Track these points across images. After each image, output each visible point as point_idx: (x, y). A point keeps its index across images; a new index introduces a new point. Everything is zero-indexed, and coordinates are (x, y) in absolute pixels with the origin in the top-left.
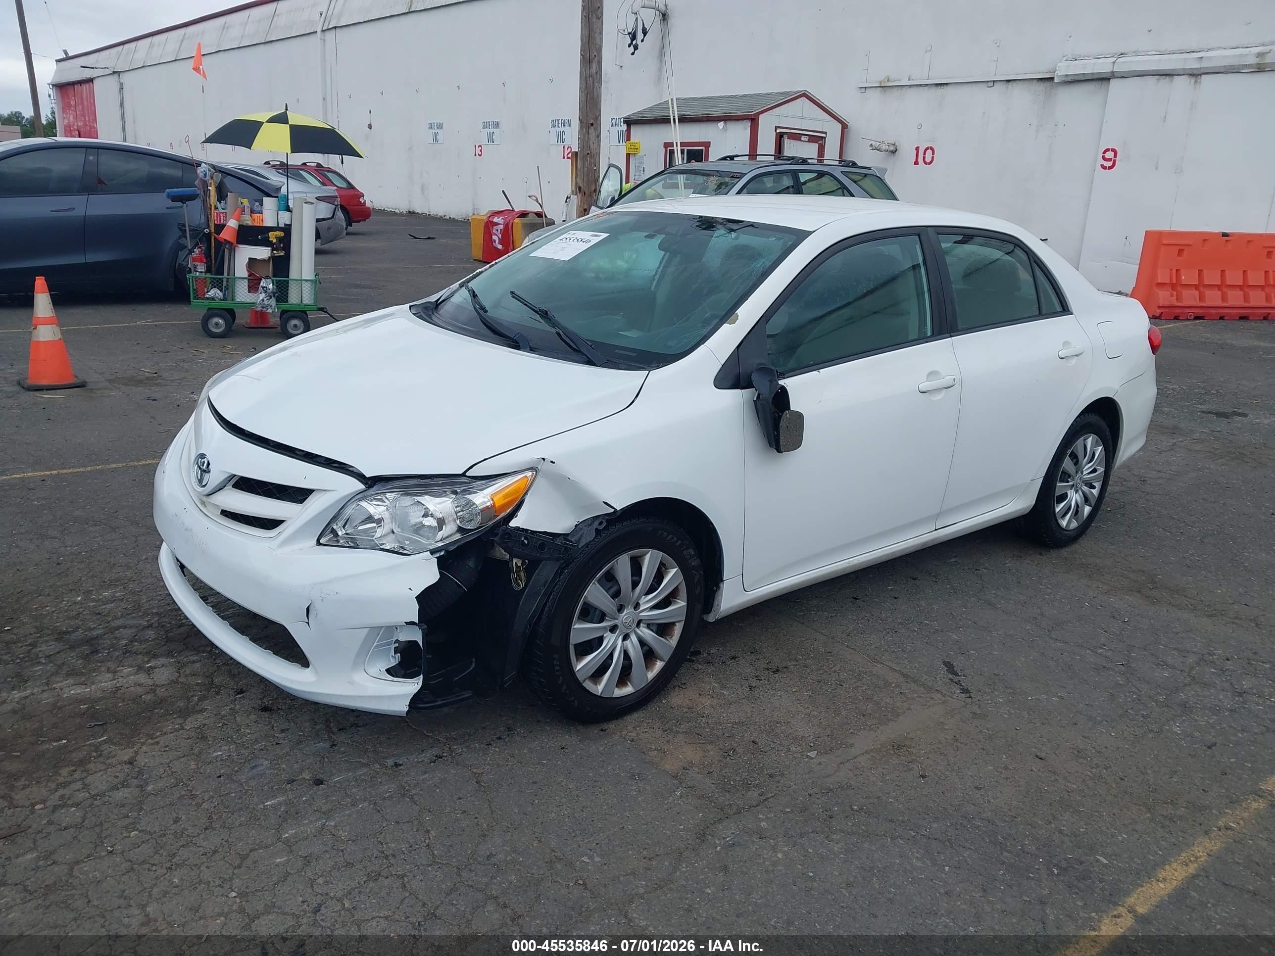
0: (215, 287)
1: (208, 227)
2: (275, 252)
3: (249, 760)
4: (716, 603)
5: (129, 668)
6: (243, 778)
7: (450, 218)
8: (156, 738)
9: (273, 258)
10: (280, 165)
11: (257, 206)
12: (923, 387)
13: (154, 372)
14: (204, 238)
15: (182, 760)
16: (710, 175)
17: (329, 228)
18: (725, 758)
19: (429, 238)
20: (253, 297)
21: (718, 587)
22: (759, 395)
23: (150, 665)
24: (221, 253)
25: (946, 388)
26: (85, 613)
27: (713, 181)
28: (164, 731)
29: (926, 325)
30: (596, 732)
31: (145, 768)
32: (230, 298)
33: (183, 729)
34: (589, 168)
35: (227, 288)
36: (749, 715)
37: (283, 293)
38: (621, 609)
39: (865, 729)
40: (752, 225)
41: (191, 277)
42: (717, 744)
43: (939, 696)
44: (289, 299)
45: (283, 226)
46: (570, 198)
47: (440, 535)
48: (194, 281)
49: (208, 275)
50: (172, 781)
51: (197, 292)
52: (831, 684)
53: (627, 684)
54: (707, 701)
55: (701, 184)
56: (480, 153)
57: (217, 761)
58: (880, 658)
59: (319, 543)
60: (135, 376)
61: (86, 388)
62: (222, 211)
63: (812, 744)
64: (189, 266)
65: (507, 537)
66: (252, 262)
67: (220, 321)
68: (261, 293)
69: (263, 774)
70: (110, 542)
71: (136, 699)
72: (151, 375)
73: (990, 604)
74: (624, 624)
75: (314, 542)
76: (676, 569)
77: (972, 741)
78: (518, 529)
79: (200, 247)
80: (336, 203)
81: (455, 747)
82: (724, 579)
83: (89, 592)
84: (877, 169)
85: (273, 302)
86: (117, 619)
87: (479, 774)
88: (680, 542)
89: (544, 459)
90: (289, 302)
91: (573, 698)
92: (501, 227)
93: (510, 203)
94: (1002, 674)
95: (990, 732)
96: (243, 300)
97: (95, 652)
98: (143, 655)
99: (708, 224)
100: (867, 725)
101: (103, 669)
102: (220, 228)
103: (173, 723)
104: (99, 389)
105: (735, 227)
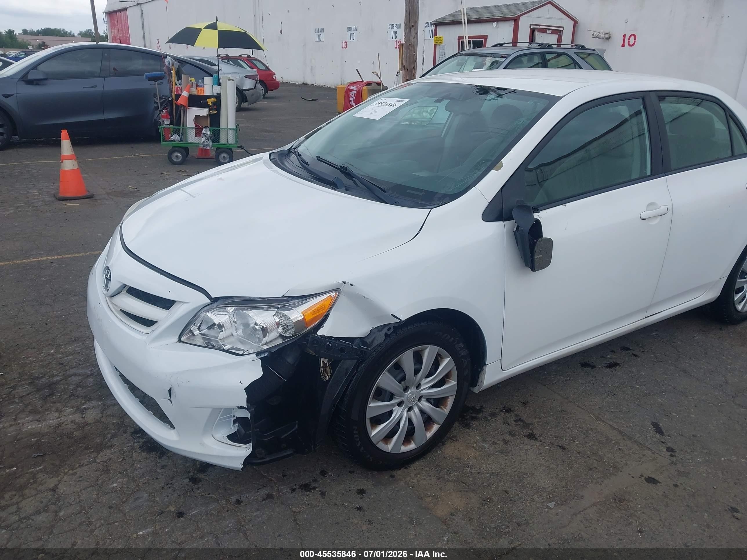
0: (175, 134)
1: (171, 96)
2: (211, 111)
3: (135, 492)
4: (480, 380)
5: (71, 408)
6: (127, 508)
7: (328, 87)
8: (75, 469)
9: (210, 115)
10: (226, 57)
11: (200, 83)
12: (643, 215)
13: (135, 188)
14: (169, 103)
15: (89, 489)
16: (486, 56)
17: (252, 95)
18: (483, 505)
19: (313, 100)
20: (198, 139)
21: (482, 369)
22: (518, 227)
23: (85, 406)
24: (178, 112)
25: (660, 215)
26: (53, 363)
27: (489, 61)
28: (82, 463)
29: (646, 167)
30: (387, 477)
31: (63, 496)
32: (184, 140)
33: (95, 462)
34: (410, 54)
35: (182, 133)
36: (503, 466)
37: (216, 137)
38: (406, 389)
39: (592, 482)
40: (514, 91)
41: (161, 128)
42: (478, 492)
43: (650, 453)
44: (220, 141)
45: (216, 95)
46: (399, 72)
47: (264, 340)
48: (163, 130)
49: (172, 126)
50: (78, 508)
51: (165, 137)
52: (566, 440)
53: (411, 442)
54: (472, 453)
55: (480, 62)
56: (346, 47)
57: (112, 492)
58: (603, 417)
59: (180, 341)
60: (124, 191)
61: (94, 198)
62: (179, 86)
63: (551, 496)
64: (160, 121)
65: (315, 342)
66: (197, 117)
67: (179, 154)
68: (203, 137)
69: (142, 505)
70: (82, 308)
71: (69, 435)
72: (133, 190)
73: (685, 372)
74: (409, 400)
75: (176, 339)
76: (449, 358)
77: (678, 497)
78: (323, 336)
79: (166, 109)
80: (257, 79)
81: (282, 487)
82: (487, 364)
83: (60, 346)
84: (600, 50)
85: (210, 142)
86: (72, 368)
87: (297, 512)
88: (452, 339)
89: (345, 283)
90: (220, 142)
91: (369, 456)
92: (355, 92)
93: (361, 77)
94: (699, 435)
95: (693, 490)
96: (192, 142)
97: (52, 394)
98: (82, 399)
99: (484, 90)
100: (594, 479)
101: (53, 409)
102: (178, 96)
103: (89, 456)
104: (100, 199)
105: (502, 93)
